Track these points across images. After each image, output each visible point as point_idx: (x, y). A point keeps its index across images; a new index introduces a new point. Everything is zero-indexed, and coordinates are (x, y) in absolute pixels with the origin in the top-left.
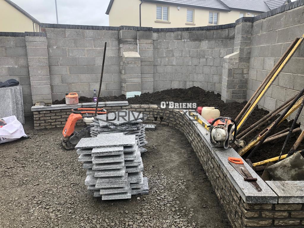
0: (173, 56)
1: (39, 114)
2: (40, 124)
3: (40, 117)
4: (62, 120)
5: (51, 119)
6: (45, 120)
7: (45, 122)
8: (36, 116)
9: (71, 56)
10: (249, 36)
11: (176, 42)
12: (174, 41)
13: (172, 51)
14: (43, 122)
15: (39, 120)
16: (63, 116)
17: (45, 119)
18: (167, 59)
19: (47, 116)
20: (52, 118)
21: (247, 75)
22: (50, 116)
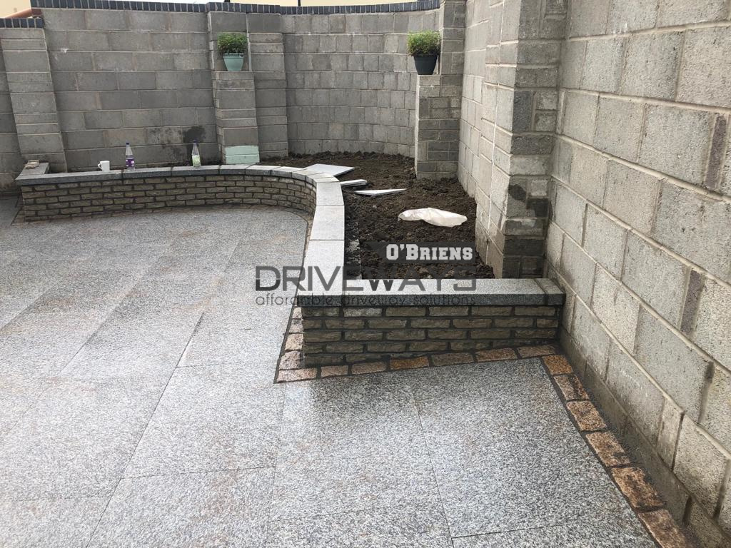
0: (329, 67)
1: (34, 191)
2: (37, 212)
3: (35, 198)
4: (82, 205)
5: (59, 202)
6: (46, 204)
7: (48, 209)
8: (29, 196)
9: (102, 70)
10: (460, 30)
11: (335, 39)
12: (330, 35)
13: (327, 56)
14: (44, 207)
15: (35, 203)
16: (85, 197)
17: (47, 202)
18: (316, 76)
19: (51, 197)
20: (62, 199)
21: (458, 111)
22: (57, 197)
